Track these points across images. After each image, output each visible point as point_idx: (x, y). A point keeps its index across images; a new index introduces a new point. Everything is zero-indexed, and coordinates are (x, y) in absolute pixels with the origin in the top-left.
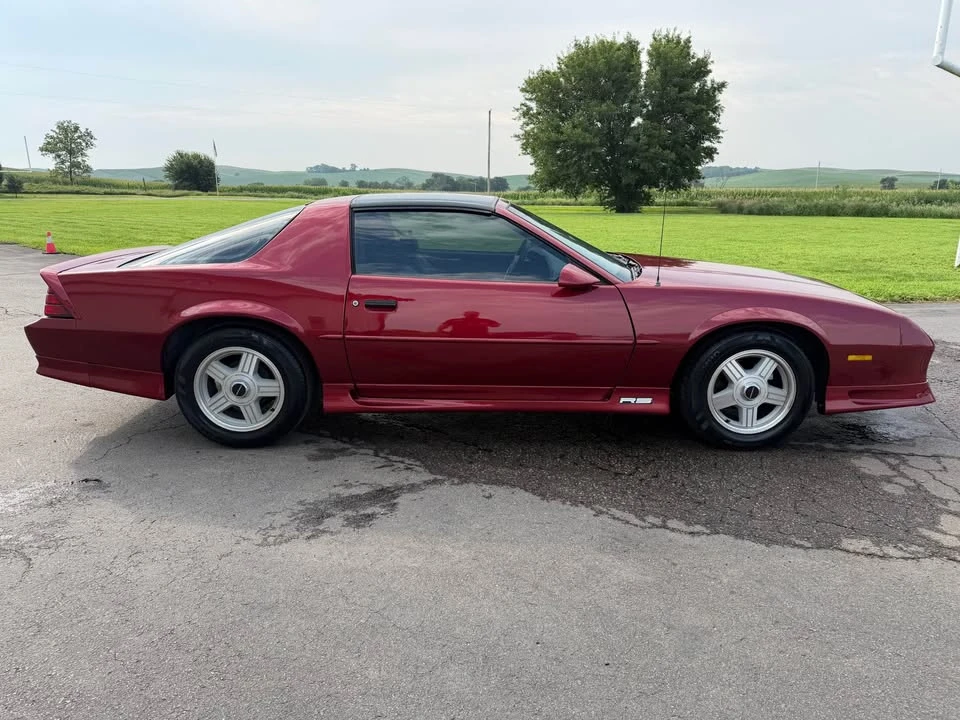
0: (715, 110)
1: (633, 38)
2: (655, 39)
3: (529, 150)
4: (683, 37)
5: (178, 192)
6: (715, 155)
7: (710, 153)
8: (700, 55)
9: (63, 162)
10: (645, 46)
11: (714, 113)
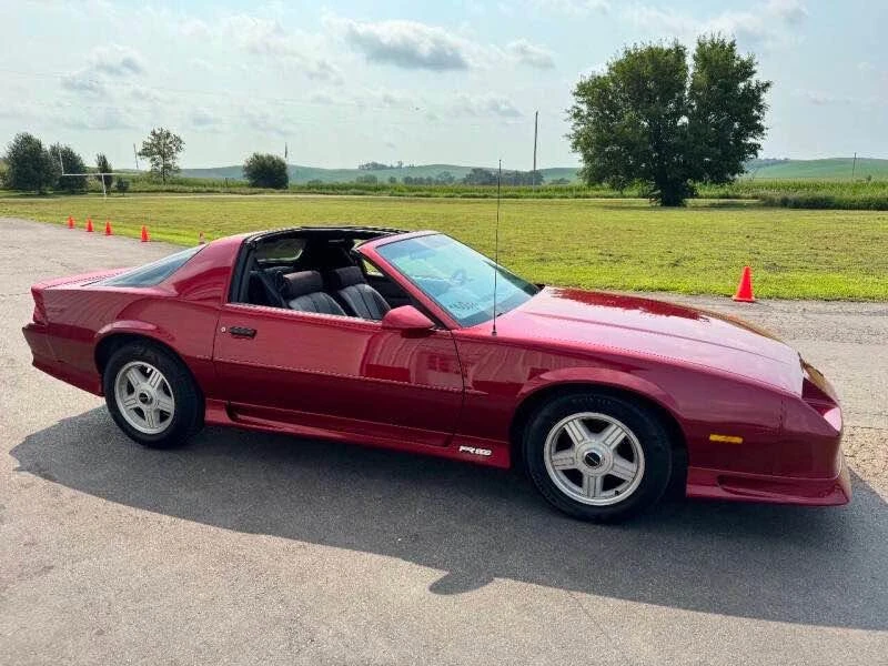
0: (760, 108)
1: (680, 43)
2: (700, 44)
3: (579, 148)
4: (728, 42)
5: (254, 190)
6: (759, 151)
7: (754, 149)
8: (745, 57)
9: (157, 165)
10: (691, 50)
11: (759, 111)
